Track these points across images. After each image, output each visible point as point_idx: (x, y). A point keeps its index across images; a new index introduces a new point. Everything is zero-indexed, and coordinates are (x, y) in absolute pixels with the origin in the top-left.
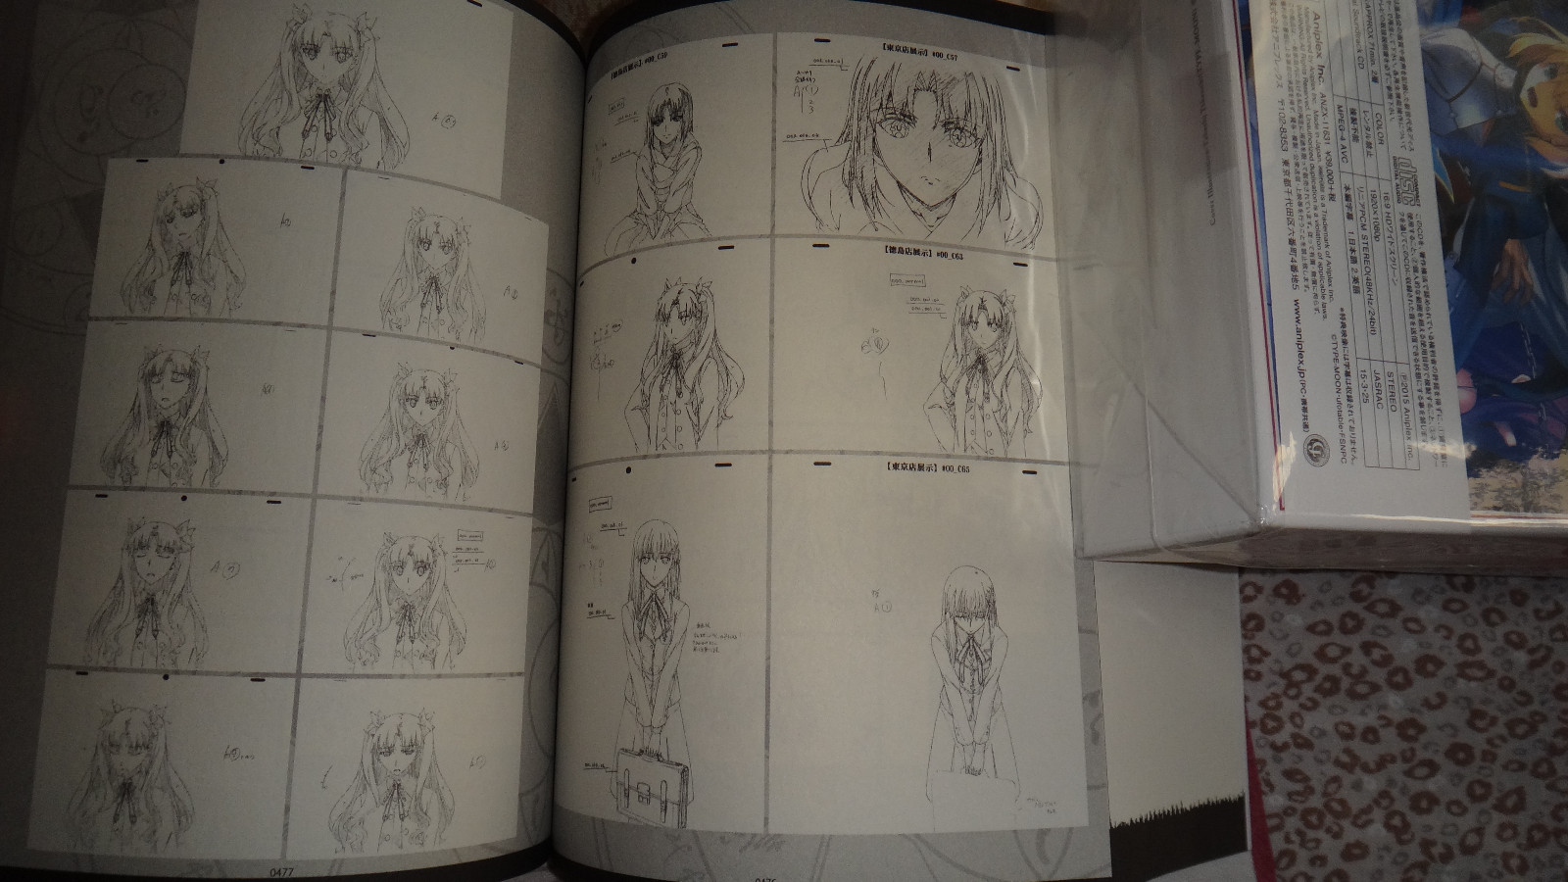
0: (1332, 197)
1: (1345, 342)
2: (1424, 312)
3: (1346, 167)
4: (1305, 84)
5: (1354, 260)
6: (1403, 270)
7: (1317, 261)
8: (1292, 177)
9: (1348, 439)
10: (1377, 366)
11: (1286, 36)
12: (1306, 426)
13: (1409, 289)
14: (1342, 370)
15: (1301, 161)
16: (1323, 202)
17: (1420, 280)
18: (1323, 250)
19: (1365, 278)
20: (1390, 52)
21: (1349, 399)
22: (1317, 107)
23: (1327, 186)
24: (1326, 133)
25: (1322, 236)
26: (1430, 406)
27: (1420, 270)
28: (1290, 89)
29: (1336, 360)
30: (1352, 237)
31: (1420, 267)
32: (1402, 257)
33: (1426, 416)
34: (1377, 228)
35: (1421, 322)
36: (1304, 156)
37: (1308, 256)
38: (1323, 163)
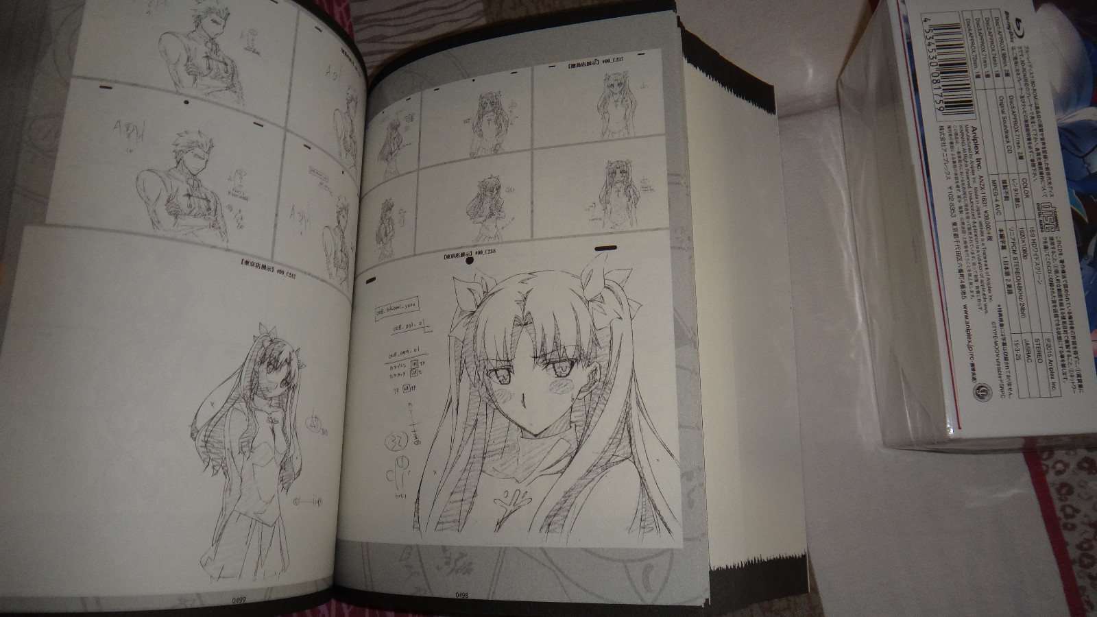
0: (990, 238)
1: (1002, 325)
2: (1064, 298)
3: (998, 218)
4: (967, 173)
5: (1007, 274)
6: (1046, 274)
7: (979, 278)
8: (959, 232)
9: (1005, 383)
10: (1028, 337)
11: (952, 147)
12: (974, 379)
13: (1051, 285)
14: (1000, 342)
15: (965, 221)
16: (983, 242)
17: (1060, 278)
18: (984, 271)
19: (1016, 283)
20: (1032, 137)
21: (1006, 359)
22: (977, 185)
23: (985, 232)
24: (984, 200)
25: (983, 262)
26: (1069, 356)
27: (1060, 272)
28: (956, 178)
29: (995, 336)
30: (1006, 260)
31: (1060, 269)
32: (1045, 267)
33: (1066, 363)
34: (1025, 251)
35: (1061, 305)
36: (968, 218)
37: (973, 278)
38: (982, 219)
